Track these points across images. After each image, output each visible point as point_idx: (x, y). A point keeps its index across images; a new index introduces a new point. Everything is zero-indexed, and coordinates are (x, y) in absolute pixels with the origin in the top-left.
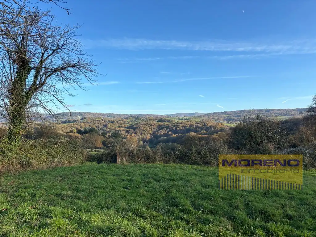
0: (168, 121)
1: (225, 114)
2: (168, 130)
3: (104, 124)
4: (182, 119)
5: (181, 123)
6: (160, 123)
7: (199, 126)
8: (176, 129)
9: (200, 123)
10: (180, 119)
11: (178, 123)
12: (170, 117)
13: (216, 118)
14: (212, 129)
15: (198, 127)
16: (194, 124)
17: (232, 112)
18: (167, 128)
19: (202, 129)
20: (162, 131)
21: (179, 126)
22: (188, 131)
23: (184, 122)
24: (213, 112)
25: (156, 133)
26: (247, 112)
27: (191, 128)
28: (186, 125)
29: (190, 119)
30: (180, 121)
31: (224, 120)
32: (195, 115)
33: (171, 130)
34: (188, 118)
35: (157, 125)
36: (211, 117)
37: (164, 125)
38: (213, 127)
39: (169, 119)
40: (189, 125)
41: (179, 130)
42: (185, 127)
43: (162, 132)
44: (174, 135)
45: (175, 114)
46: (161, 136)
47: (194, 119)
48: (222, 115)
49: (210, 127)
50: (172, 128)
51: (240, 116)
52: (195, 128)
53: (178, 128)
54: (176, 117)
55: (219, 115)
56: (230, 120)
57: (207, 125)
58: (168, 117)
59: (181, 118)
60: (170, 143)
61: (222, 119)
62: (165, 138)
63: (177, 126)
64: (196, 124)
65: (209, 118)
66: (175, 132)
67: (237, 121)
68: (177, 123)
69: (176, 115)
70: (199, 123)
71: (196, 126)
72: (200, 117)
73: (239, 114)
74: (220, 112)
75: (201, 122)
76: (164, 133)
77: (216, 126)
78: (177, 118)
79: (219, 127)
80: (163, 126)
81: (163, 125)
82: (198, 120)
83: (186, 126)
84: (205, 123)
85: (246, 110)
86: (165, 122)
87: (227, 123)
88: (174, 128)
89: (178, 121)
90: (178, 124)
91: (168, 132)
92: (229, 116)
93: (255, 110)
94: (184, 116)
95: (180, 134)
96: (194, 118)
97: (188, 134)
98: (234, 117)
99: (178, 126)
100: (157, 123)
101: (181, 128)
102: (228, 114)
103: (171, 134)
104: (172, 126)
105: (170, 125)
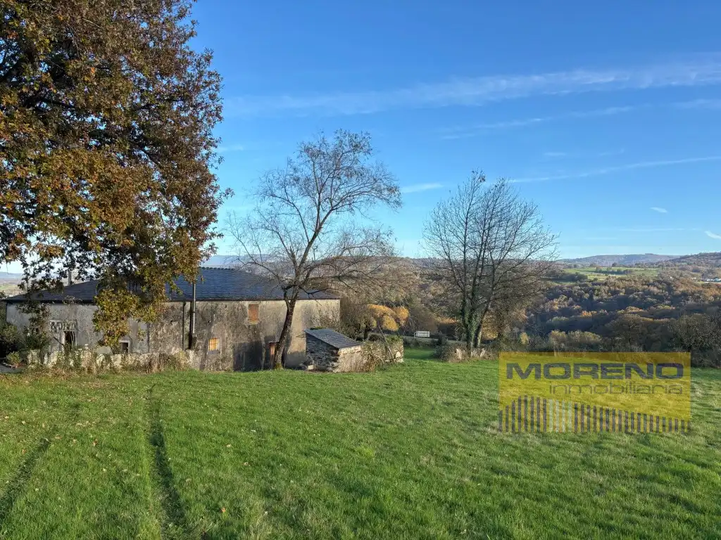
0: (572, 278)
2: (571, 299)
3: (421, 283)
4: (607, 273)
5: (605, 284)
6: (549, 282)
7: (653, 292)
8: (591, 297)
9: (657, 284)
10: (601, 272)
11: (596, 284)
12: (575, 266)
13: (704, 269)
14: (688, 300)
15: (650, 293)
16: (640, 287)
18: (569, 294)
19: (661, 299)
20: (555, 301)
21: (599, 290)
22: (624, 303)
23: (612, 279)
24: (697, 253)
25: (542, 306)
27: (631, 296)
28: (618, 289)
29: (631, 272)
30: (602, 278)
32: (644, 261)
33: (579, 299)
34: (623, 269)
35: (544, 287)
36: (691, 268)
37: (561, 289)
38: (693, 294)
39: (572, 271)
40: (625, 288)
41: (599, 300)
42: (615, 293)
43: (556, 305)
44: (585, 313)
45: (586, 259)
46: (553, 313)
47: (638, 272)
49: (684, 294)
50: (581, 295)
52: (643, 298)
53: (597, 295)
54: (591, 266)
55: (714, 262)
57: (674, 288)
58: (570, 267)
59: (604, 269)
60: (578, 332)
62: (563, 318)
63: (594, 290)
64: (646, 287)
65: (683, 269)
66: (590, 305)
68: (593, 284)
69: (592, 262)
70: (653, 285)
71: (643, 290)
72: (659, 265)
74: (718, 251)
75: (660, 282)
76: (560, 307)
77: (700, 292)
79: (707, 295)
80: (557, 290)
81: (557, 287)
82: (652, 274)
83: (619, 292)
84: (669, 284)
88: (587, 296)
89: (596, 279)
90: (598, 287)
91: (571, 304)
94: (614, 265)
95: (602, 311)
96: (639, 269)
97: (622, 311)
99: (596, 292)
100: (543, 283)
101: (605, 296)
103: (579, 311)
104: (581, 289)
105: (575, 287)
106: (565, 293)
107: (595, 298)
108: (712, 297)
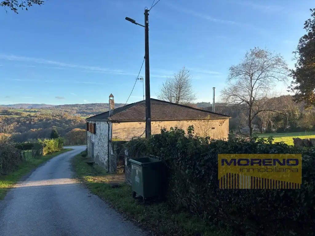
0: (17, 114)
1: (77, 107)
2: (20, 124)
5: (36, 117)
8: (30, 123)
9: (57, 116)
10: (26, 111)
15: (55, 120)
16: (51, 118)
17: (83, 105)
18: (18, 121)
20: (11, 125)
21: (34, 119)
23: (38, 115)
26: (98, 106)
27: (49, 121)
30: (32, 114)
31: (77, 113)
33: (24, 124)
34: (36, 110)
36: (63, 110)
37: (14, 119)
38: (73, 120)
39: (14, 111)
40: (45, 118)
41: (35, 124)
42: (41, 120)
44: (32, 130)
48: (73, 108)
49: (70, 120)
50: (25, 122)
51: (92, 109)
53: (33, 122)
55: (71, 108)
56: (83, 112)
61: (75, 111)
63: (31, 119)
64: (54, 118)
67: (91, 114)
68: (30, 117)
71: (53, 119)
72: (51, 109)
73: (91, 108)
74: (71, 104)
78: (23, 110)
79: (78, 120)
81: (11, 119)
83: (43, 120)
84: (62, 117)
85: (97, 104)
86: (11, 114)
87: (82, 116)
88: (28, 122)
90: (33, 118)
91: (20, 126)
92: (81, 109)
93: (105, 104)
95: (40, 129)
98: (86, 110)
99: (32, 120)
100: (3, 116)
101: (36, 122)
102: (80, 107)
104: (24, 119)
105: (21, 118)
106: (16, 121)
107: (32, 123)
108: (80, 122)
